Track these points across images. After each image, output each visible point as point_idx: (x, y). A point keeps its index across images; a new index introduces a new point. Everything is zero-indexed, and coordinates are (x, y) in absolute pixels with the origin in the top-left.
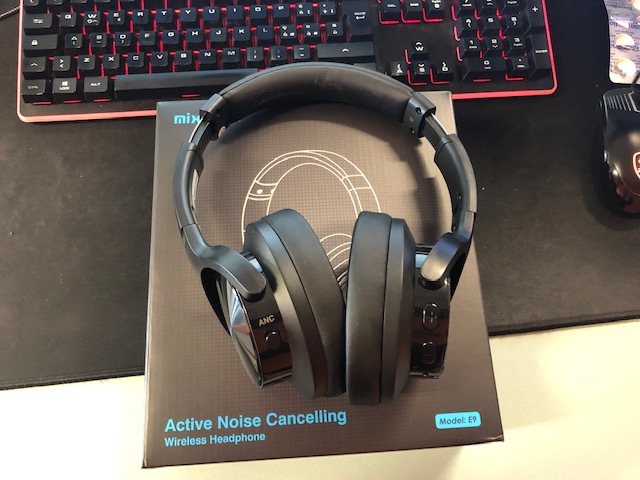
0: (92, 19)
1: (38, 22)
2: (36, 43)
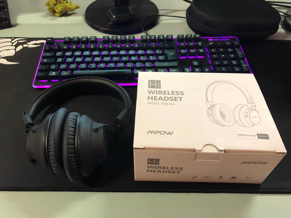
0: (69, 54)
1: (48, 54)
2: (46, 61)
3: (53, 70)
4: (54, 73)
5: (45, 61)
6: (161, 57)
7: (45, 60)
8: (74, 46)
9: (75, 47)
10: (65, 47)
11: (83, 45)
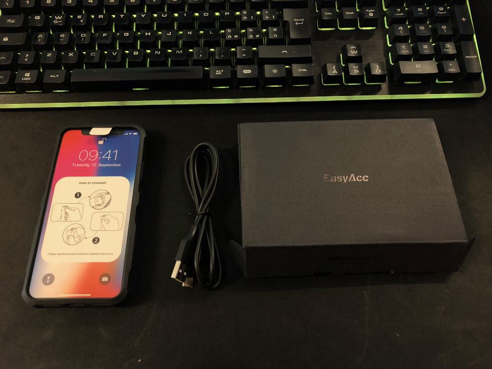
0: (58, 20)
1: (11, 21)
2: (7, 40)
3: (27, 68)
4: (27, 76)
6: (275, 30)
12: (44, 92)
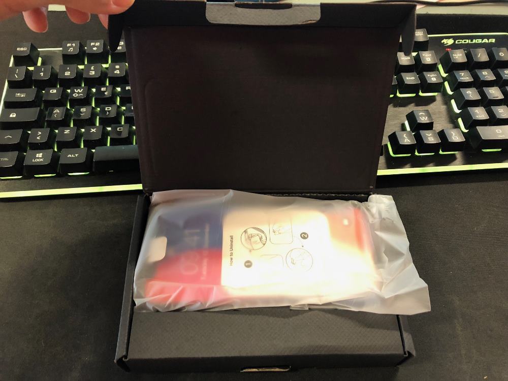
1: (21, 95)
2: (15, 116)
4: (40, 157)
5: (11, 116)
7: (13, 115)
8: (92, 68)
9: (93, 73)
10: (67, 74)
11: (117, 67)
12: (58, 176)
